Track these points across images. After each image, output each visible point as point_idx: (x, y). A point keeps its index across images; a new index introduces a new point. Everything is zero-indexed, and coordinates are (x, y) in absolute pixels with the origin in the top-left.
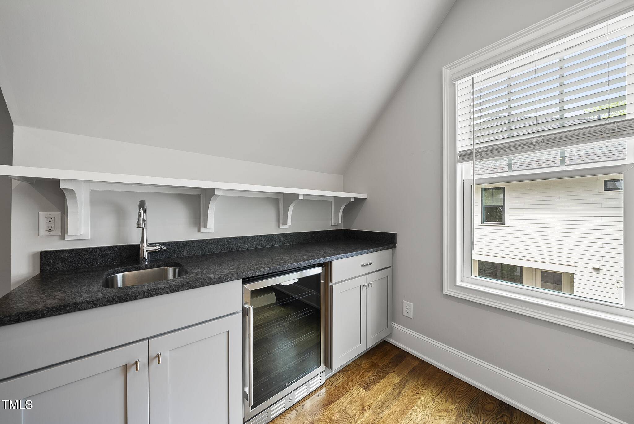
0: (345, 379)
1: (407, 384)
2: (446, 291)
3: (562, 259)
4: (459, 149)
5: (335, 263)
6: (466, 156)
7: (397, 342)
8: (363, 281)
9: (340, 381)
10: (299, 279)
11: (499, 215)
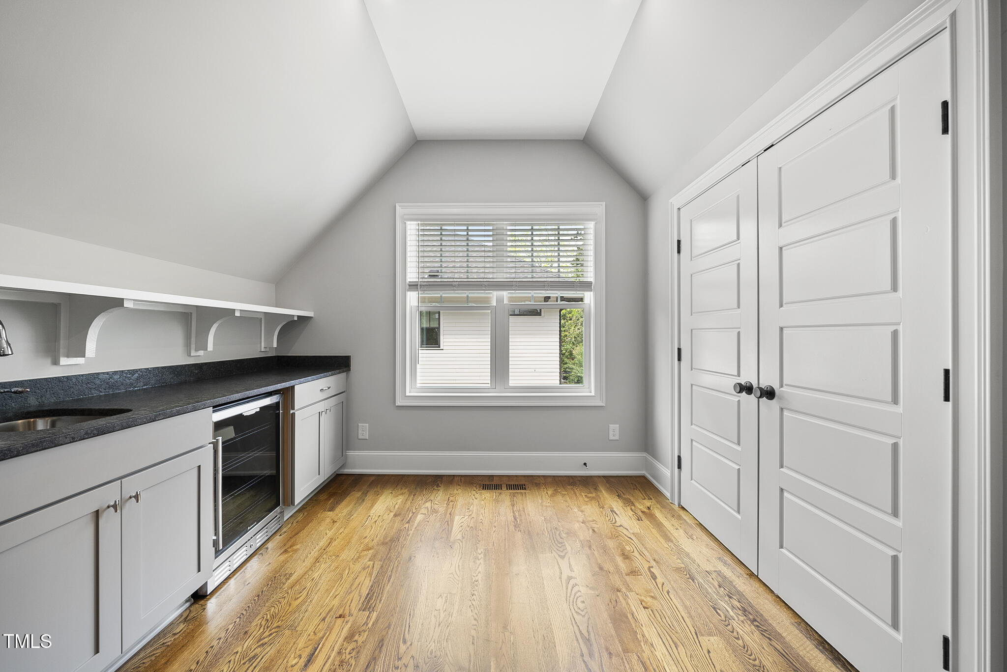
0: (306, 514)
1: (369, 493)
2: (398, 403)
3: (482, 378)
4: (408, 280)
5: (297, 388)
6: (413, 286)
7: (352, 469)
8: (321, 407)
9: (300, 516)
10: (260, 408)
11: (435, 338)
